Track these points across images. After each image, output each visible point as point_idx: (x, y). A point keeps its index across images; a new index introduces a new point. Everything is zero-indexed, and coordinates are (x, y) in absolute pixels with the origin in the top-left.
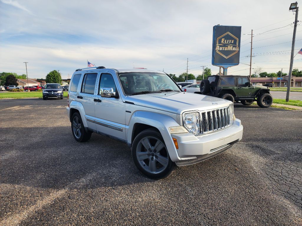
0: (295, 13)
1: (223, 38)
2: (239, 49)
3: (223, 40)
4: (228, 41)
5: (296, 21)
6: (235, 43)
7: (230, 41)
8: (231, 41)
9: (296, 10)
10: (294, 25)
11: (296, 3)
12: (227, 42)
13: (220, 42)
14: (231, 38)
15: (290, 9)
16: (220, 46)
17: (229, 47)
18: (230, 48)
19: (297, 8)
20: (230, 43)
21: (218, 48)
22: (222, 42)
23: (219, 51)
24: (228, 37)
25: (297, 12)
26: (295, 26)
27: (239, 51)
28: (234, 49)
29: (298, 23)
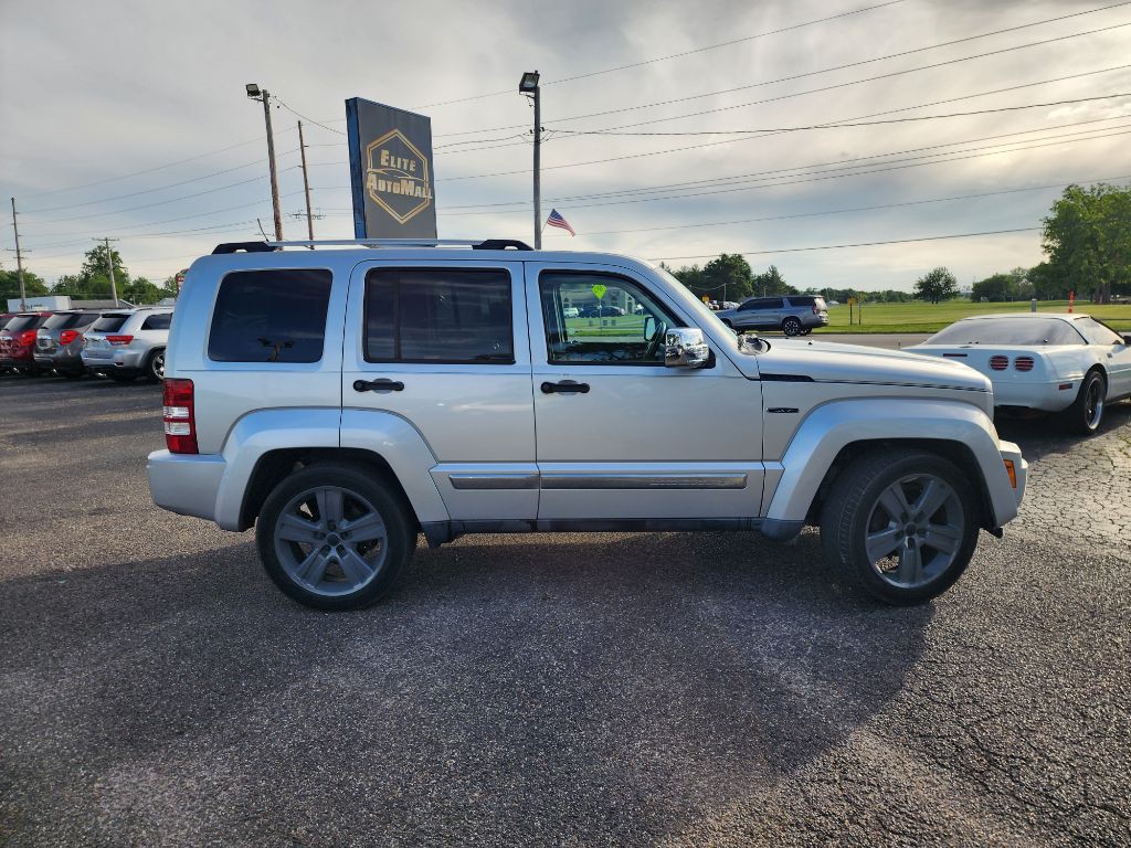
0: (532, 102)
1: (384, 147)
2: (433, 194)
3: (385, 153)
4: (399, 159)
5: (538, 130)
6: (418, 172)
7: (406, 161)
8: (409, 165)
9: (532, 94)
10: (532, 138)
11: (535, 76)
12: (396, 162)
13: (377, 165)
15: (522, 88)
16: (380, 177)
17: (404, 182)
18: (407, 188)
19: (536, 90)
20: (405, 168)
21: (372, 183)
22: (383, 163)
23: (377, 192)
25: (536, 99)
26: (537, 142)
27: (433, 201)
28: (419, 193)
29: (542, 134)
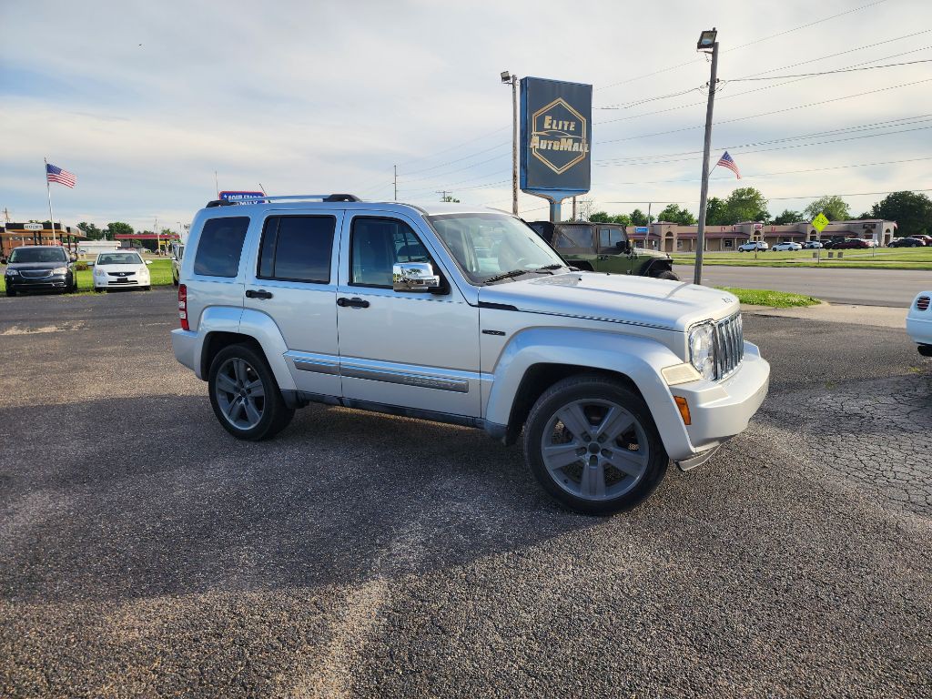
0: (710, 56)
1: (548, 113)
2: (589, 148)
3: (548, 118)
4: (561, 122)
5: (713, 81)
6: (578, 131)
7: (566, 123)
8: (569, 125)
9: (711, 50)
10: (707, 90)
11: (714, 33)
12: (557, 125)
13: (540, 127)
14: (570, 118)
15: (700, 46)
16: (542, 137)
17: (563, 140)
18: (566, 145)
19: (714, 45)
20: (566, 129)
21: (535, 143)
22: (547, 126)
23: (539, 150)
24: (559, 114)
25: (714, 54)
26: (712, 93)
27: (588, 155)
28: (576, 148)
29: (717, 85)
